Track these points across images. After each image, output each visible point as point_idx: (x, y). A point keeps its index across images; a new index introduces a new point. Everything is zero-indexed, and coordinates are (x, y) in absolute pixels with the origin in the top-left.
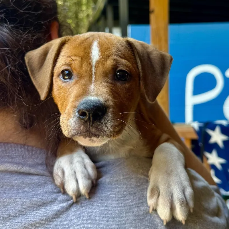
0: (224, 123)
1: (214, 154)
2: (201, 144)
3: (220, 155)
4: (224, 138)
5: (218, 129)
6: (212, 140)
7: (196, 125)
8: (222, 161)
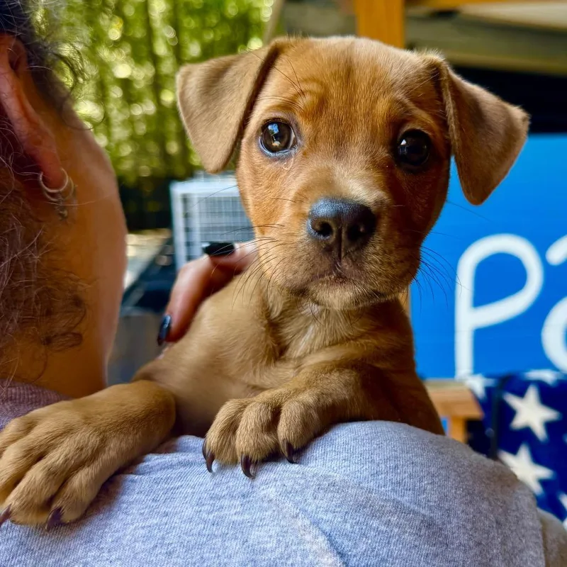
0: (548, 376)
1: (524, 456)
2: (490, 432)
3: (537, 459)
4: (549, 414)
5: (532, 394)
6: (519, 422)
7: (478, 385)
8: (544, 473)
